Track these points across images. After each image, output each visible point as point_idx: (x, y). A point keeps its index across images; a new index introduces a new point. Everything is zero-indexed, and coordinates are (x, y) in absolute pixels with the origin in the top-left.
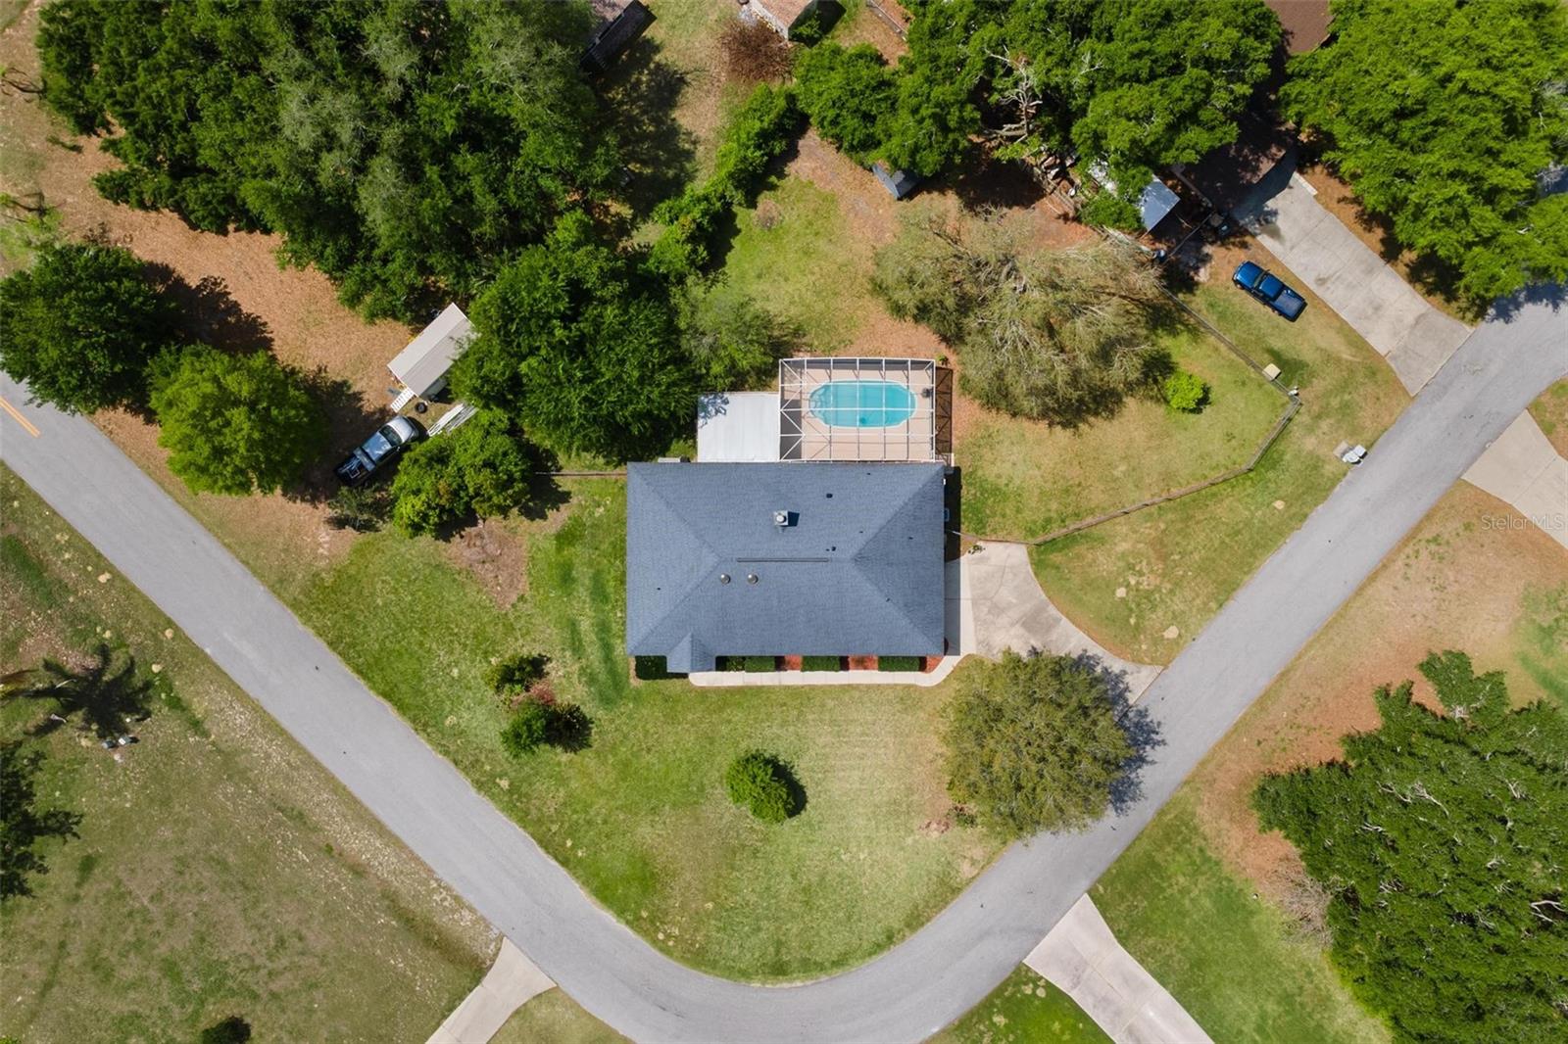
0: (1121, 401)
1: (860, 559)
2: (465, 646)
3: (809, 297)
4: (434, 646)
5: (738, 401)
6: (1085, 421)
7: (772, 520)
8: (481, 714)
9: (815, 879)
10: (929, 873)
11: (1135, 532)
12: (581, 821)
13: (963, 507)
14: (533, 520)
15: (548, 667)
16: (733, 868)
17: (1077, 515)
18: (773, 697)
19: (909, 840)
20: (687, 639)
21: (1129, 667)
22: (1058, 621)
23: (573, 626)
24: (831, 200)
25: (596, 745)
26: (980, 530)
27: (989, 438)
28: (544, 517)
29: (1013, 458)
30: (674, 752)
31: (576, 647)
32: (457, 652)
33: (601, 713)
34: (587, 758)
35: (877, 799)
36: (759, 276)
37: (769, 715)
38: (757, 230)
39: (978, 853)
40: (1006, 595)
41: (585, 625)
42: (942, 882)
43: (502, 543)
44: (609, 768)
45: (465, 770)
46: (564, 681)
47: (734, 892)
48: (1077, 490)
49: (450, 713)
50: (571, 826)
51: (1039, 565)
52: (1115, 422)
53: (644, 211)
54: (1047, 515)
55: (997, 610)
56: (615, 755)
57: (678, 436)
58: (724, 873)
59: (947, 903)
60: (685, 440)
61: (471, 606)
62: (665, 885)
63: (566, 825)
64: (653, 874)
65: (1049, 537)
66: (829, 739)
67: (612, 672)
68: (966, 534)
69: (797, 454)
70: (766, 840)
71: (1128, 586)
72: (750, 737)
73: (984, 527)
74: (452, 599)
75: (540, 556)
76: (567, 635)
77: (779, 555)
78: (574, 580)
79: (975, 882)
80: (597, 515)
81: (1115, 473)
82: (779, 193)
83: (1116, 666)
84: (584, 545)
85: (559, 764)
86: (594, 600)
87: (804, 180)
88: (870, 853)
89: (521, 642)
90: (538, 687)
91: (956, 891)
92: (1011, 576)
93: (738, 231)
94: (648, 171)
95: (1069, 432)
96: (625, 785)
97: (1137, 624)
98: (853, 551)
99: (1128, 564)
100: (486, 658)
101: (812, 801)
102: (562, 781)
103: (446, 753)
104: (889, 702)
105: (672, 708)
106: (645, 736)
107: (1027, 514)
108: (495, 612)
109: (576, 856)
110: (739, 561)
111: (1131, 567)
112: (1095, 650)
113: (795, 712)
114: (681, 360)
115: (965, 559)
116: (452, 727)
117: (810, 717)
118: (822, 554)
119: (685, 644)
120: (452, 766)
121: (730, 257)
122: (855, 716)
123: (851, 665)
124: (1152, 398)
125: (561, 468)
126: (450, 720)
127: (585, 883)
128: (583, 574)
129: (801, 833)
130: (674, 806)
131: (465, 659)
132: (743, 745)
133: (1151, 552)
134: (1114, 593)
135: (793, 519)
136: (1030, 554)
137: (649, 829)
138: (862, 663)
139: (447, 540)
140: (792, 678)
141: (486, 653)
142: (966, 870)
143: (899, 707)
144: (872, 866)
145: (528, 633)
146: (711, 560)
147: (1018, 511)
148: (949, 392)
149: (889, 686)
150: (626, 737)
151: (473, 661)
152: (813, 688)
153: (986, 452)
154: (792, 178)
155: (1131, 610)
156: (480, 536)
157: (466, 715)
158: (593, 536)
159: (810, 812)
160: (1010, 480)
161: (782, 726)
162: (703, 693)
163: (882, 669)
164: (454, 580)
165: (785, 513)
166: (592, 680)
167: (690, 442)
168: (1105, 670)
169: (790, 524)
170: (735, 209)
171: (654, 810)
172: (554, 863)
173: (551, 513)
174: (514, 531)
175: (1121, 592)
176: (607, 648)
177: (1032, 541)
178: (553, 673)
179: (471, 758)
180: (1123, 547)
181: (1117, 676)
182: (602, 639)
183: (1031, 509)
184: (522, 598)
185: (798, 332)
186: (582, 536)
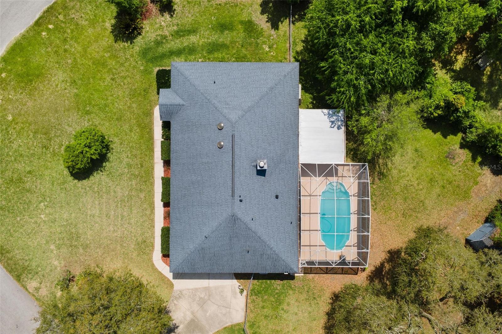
1: (234, 219)
3: (403, 182)
5: (340, 136)
7: (262, 159)
9: (28, 186)
10: (30, 260)
12: (66, 35)
13: (268, 281)
14: (261, 6)
15: (167, 15)
16: (35, 133)
18: (147, 159)
19: (52, 247)
20: (182, 102)
23: (193, 31)
24: (466, 196)
25: (116, 45)
26: (254, 292)
27: (312, 297)
28: (263, 13)
29: (300, 314)
30: (112, 96)
31: (179, 33)
33: (137, 49)
34: (108, 39)
35: (80, 226)
36: (416, 150)
37: (135, 156)
38: (446, 149)
39: (44, 292)
40: (212, 309)
41: (193, 39)
42: (24, 268)
44: (101, 54)
46: (158, 26)
47: (19, 133)
50: (63, 28)
51: (231, 330)
53: (458, 76)
55: (202, 303)
56: (110, 58)
57: (314, 98)
58: (32, 127)
59: (10, 272)
60: (312, 103)
62: (24, 88)
63: (63, 25)
64: (31, 81)
66: (119, 194)
67: (163, 56)
68: (252, 283)
69: (304, 174)
70: (54, 154)
72: (121, 144)
73: (256, 295)
75: (238, 9)
76: (188, 27)
77: (237, 164)
78: (222, 32)
79: (24, 291)
80: (264, 46)
82: (470, 163)
84: (245, 38)
85: (104, 21)
86: (210, 44)
87: (479, 179)
88: (45, 222)
90: (154, 9)
91: (18, 278)
92: (224, 312)
93: (445, 137)
94: (485, 79)
96: (90, 63)
98: (240, 214)
101: (79, 184)
102: (93, 23)
104: (143, 234)
105: (140, 94)
106: (122, 77)
107: (263, 323)
109: (42, 31)
110: (233, 136)
113: (137, 173)
114: (372, 97)
115: (235, 283)
117: (134, 182)
118: (237, 193)
119: (178, 100)
121: (429, 132)
122: (135, 211)
123: (167, 209)
125: (294, 24)
127: (24, 37)
128: (226, 37)
129: (58, 177)
130: (77, 95)
132: (116, 140)
135: (261, 172)
136: (238, 324)
137: (61, 79)
138: (167, 216)
140: (159, 171)
142: (33, 284)
143: (140, 239)
144: (36, 222)
146: (233, 116)
147: (266, 317)
148: (344, 272)
149: (153, 234)
150: (122, 65)
152: (152, 184)
153: (303, 296)
154: (480, 171)
158: (250, 44)
159: (72, 182)
160: (286, 312)
161: (127, 164)
162: (149, 114)
163: (163, 230)
165: (266, 167)
166: (158, 43)
167: (310, 106)
169: (258, 171)
170: (460, 135)
171: (74, 82)
172: (37, 17)
173: (265, 17)
176: (178, 53)
177: (248, 324)
178: (163, 19)
182: (184, 49)
183: (267, 325)
185: (382, 175)
186: (250, 37)
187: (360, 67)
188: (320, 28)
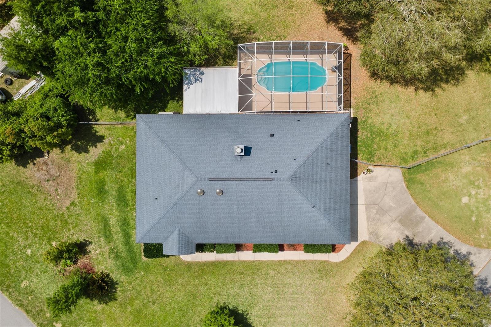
0: (464, 73)
1: (295, 178)
2: (36, 234)
3: (257, 9)
4: (16, 235)
5: (210, 73)
6: (440, 87)
7: (233, 151)
8: (45, 278)
11: (474, 159)
13: (359, 144)
14: (80, 153)
15: (89, 248)
17: (435, 149)
18: (235, 268)
20: (176, 233)
21: (473, 250)
22: (423, 218)
23: (105, 222)
25: (119, 299)
26: (371, 158)
27: (375, 99)
28: (87, 151)
29: (392, 111)
30: (170, 303)
31: (108, 235)
32: (30, 239)
33: (123, 278)
34: (113, 307)
37: (232, 280)
40: (388, 201)
41: (113, 221)
43: (60, 168)
44: (128, 315)
45: (34, 317)
46: (100, 257)
48: (434, 132)
49: (25, 279)
51: (410, 182)
52: (460, 87)
54: (414, 149)
55: (382, 211)
56: (132, 306)
57: (173, 99)
60: (178, 101)
61: (40, 209)
65: (416, 163)
66: (271, 296)
67: (130, 251)
68: (361, 160)
69: (249, 107)
71: (470, 195)
72: (220, 294)
73: (373, 156)
74: (28, 204)
75: (84, 176)
76: (102, 226)
77: (238, 175)
78: (106, 192)
80: (120, 150)
81: (460, 120)
83: (464, 249)
84: (112, 169)
85: (95, 312)
86: (118, 205)
89: (72, 232)
90: (83, 261)
92: (391, 189)
95: (429, 94)
97: (477, 221)
98: (290, 173)
99: (470, 181)
100: (49, 242)
103: (21, 306)
104: (311, 272)
105: (169, 275)
106: (152, 294)
107: (401, 148)
108: (56, 212)
110: (211, 180)
111: (472, 183)
112: (448, 238)
113: (249, 278)
114: (171, 40)
115: (361, 178)
116: (26, 288)
117: (259, 281)
118: (268, 175)
119: (175, 236)
120: (25, 314)
122: (288, 281)
123: (286, 247)
124: (485, 70)
125: (98, 120)
126: (25, 283)
128: (112, 188)
131: (35, 243)
132: (215, 300)
133: (485, 173)
134: (460, 200)
135: (247, 151)
136: (404, 174)
138: (293, 247)
139: (25, 166)
140: (247, 256)
141: (49, 239)
143: (318, 275)
145: (77, 226)
146: (190, 179)
147: (395, 146)
148: (348, 68)
149: (311, 262)
150: (139, 293)
151: (40, 245)
152: (260, 262)
153: (374, 108)
155: (473, 212)
156: (46, 163)
157: (35, 280)
158: (118, 164)
160: (390, 125)
161: (240, 288)
162: (189, 265)
163: (307, 251)
164: (29, 192)
165: (242, 147)
166: (118, 256)
167: (180, 103)
168: (456, 252)
169: (246, 155)
173: (91, 149)
174: (68, 161)
175: (465, 200)
176: (127, 236)
178: (93, 252)
179: (37, 309)
180: (467, 169)
181: (465, 256)
182: (124, 230)
183: (404, 145)
184: (73, 203)
185: (250, 31)
186: (111, 163)
187: (140, 52)
188: (101, 93)
